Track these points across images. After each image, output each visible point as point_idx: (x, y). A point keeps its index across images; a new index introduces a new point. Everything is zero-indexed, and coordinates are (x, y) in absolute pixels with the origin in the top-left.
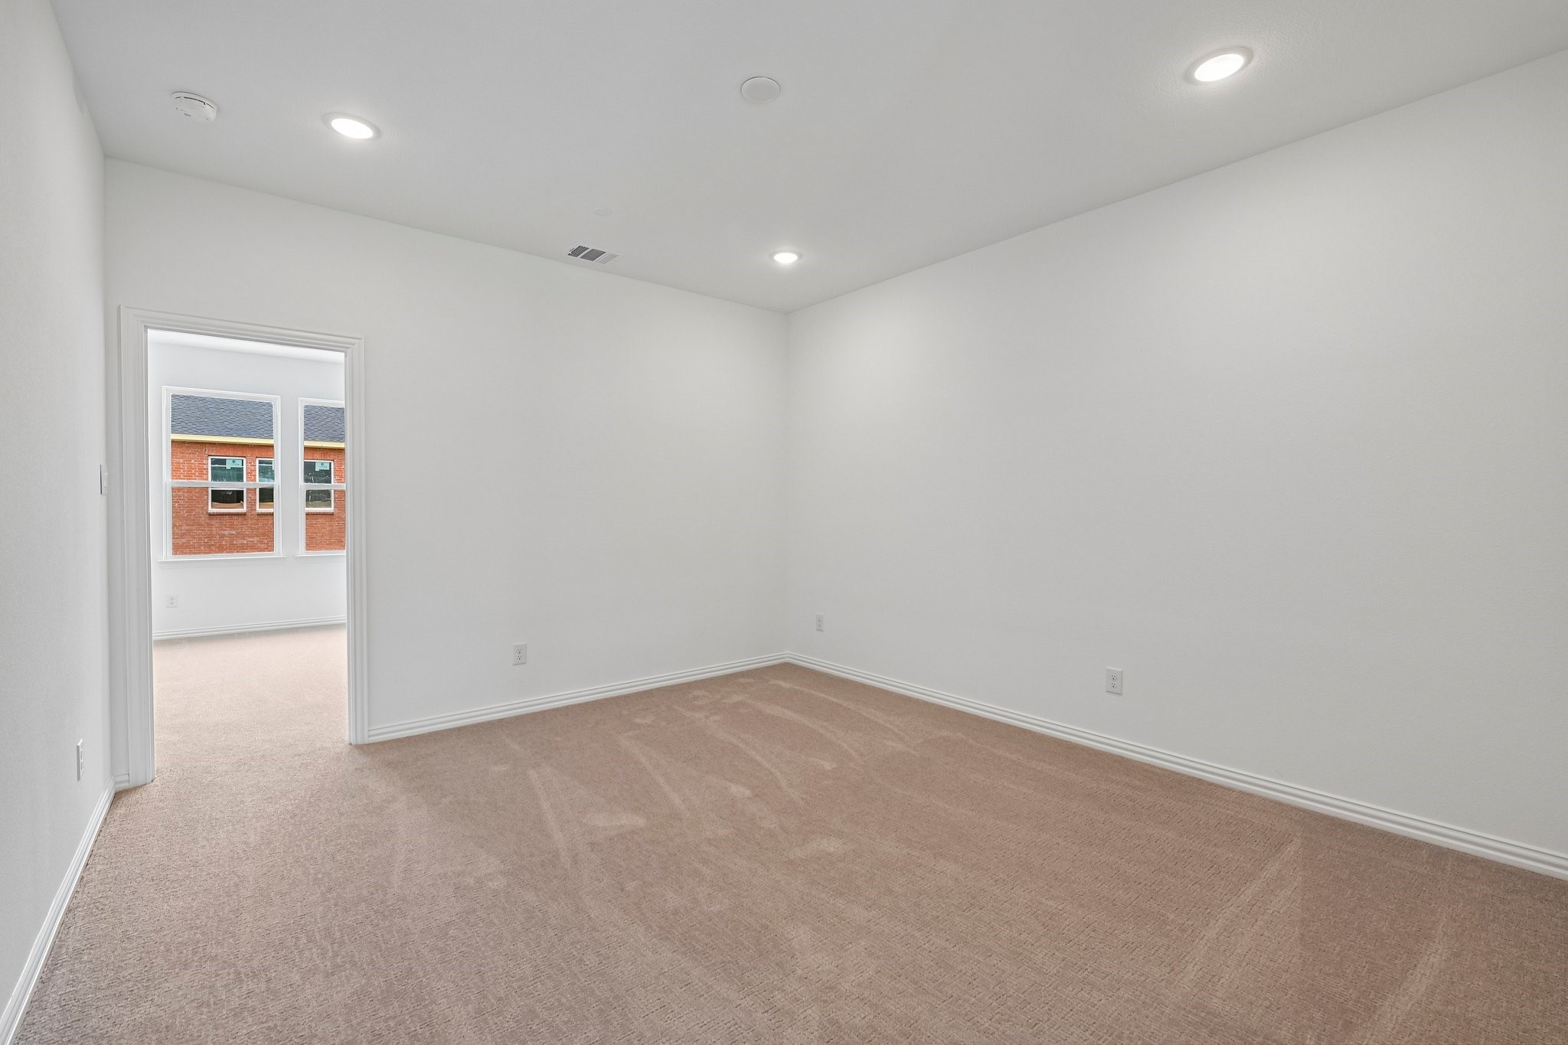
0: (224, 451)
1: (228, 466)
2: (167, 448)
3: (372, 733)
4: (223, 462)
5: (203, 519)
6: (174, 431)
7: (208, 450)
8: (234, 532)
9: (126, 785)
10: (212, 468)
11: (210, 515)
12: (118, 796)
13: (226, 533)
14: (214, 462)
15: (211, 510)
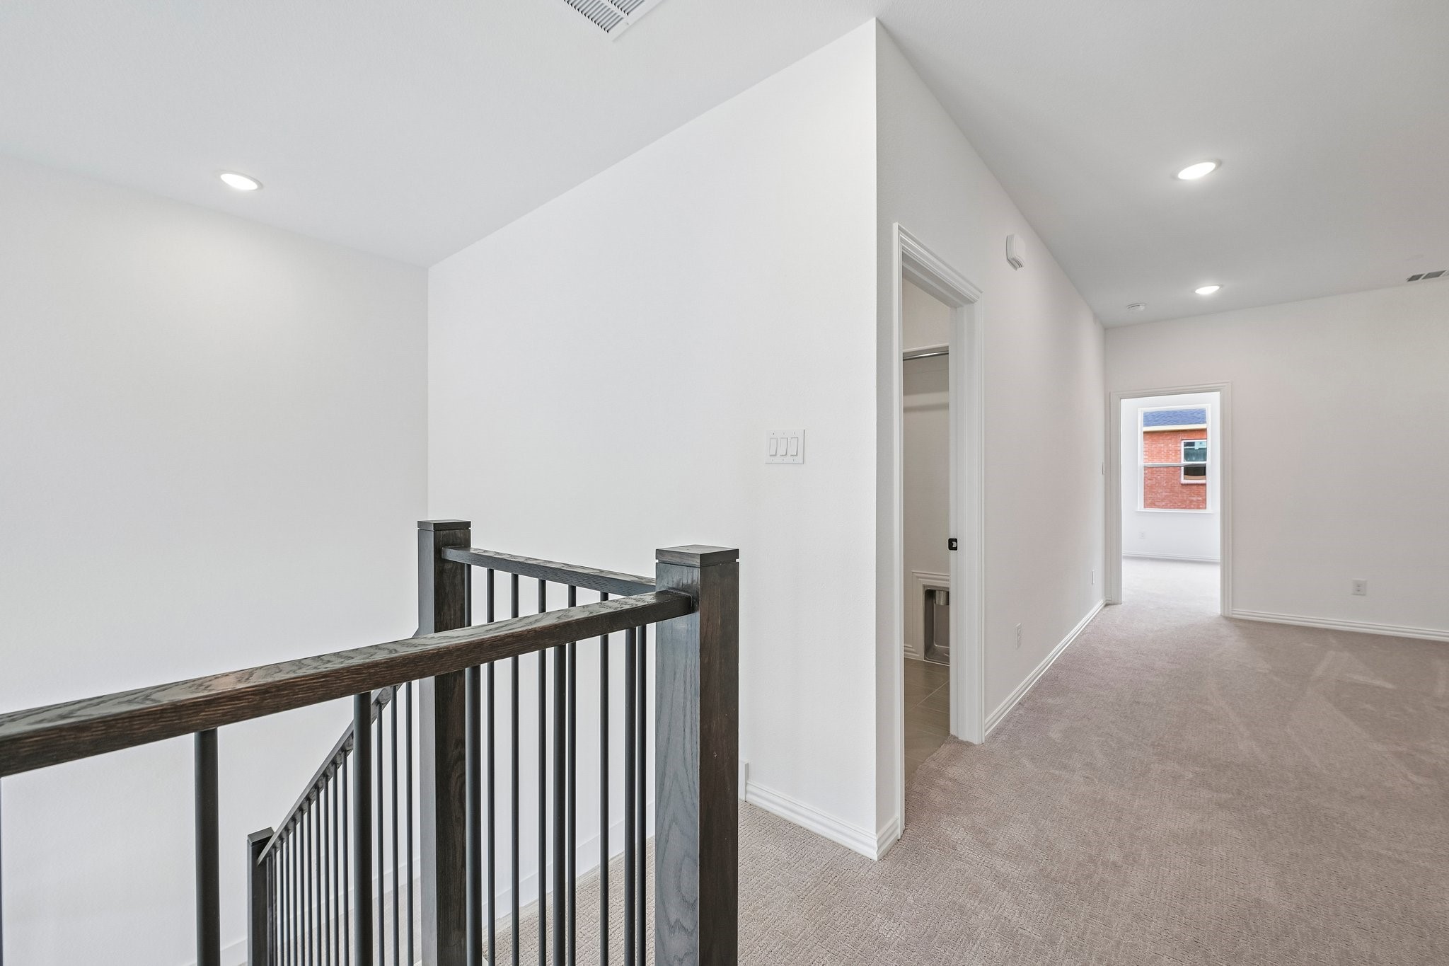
0: (1194, 435)
1: (1196, 447)
2: (1140, 436)
3: (1234, 612)
4: (1192, 444)
5: (1177, 488)
6: (1146, 425)
7: (1181, 436)
8: (1200, 499)
9: (1110, 602)
10: (1185, 449)
11: (1182, 485)
12: (1107, 605)
13: (1194, 499)
14: (1187, 444)
15: (1183, 481)
